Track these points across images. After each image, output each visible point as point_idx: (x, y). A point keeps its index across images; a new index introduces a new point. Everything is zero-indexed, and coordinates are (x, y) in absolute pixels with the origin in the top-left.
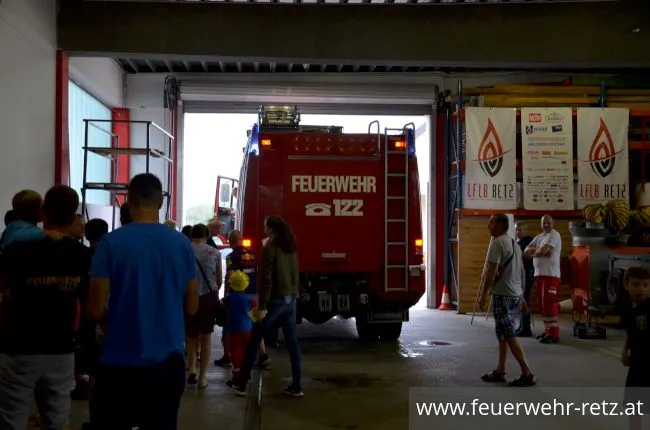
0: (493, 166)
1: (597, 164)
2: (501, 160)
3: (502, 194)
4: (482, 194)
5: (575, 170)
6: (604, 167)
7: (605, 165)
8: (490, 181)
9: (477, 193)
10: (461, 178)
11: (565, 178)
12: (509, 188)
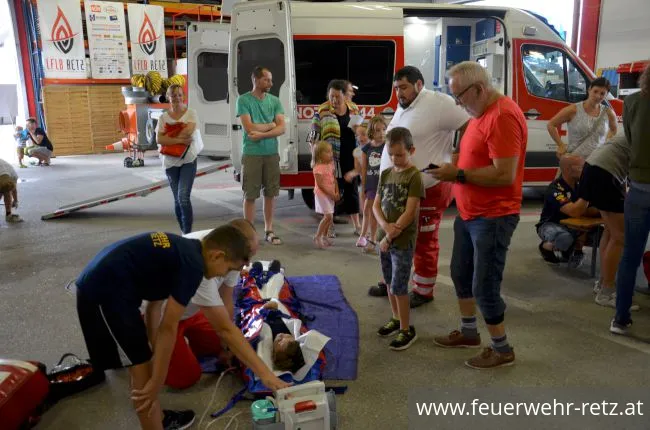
0: (66, 45)
1: (144, 46)
2: (72, 40)
3: (75, 66)
4: (58, 66)
5: (129, 49)
6: (150, 48)
7: (150, 46)
8: (65, 57)
9: (54, 66)
10: (40, 54)
11: (122, 56)
12: (80, 63)
